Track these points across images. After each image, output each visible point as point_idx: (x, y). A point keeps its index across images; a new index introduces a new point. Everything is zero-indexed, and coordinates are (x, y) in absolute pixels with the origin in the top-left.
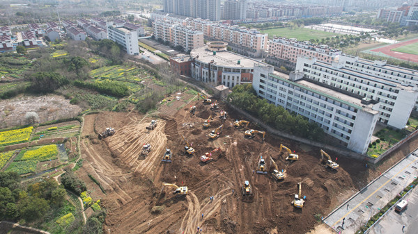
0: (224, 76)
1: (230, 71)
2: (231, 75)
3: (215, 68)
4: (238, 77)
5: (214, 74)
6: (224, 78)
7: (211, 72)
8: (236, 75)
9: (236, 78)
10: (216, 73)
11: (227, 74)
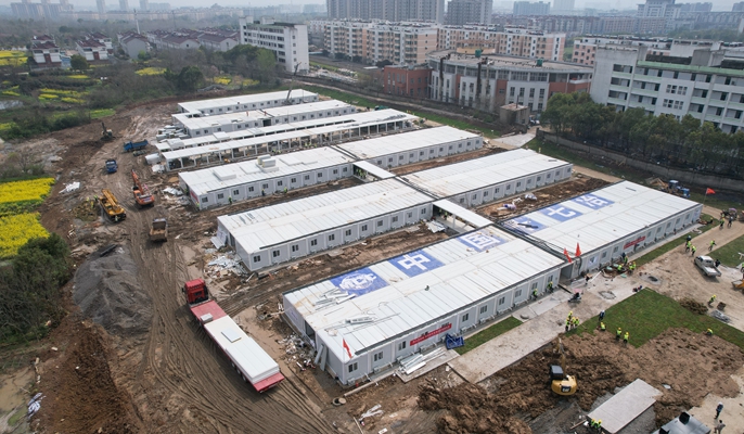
0: (513, 89)
1: (525, 79)
2: (528, 85)
3: (492, 73)
4: (542, 91)
5: (488, 87)
6: (512, 94)
7: (484, 81)
8: (538, 86)
9: (537, 94)
10: (493, 83)
11: (518, 85)
